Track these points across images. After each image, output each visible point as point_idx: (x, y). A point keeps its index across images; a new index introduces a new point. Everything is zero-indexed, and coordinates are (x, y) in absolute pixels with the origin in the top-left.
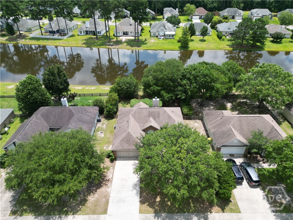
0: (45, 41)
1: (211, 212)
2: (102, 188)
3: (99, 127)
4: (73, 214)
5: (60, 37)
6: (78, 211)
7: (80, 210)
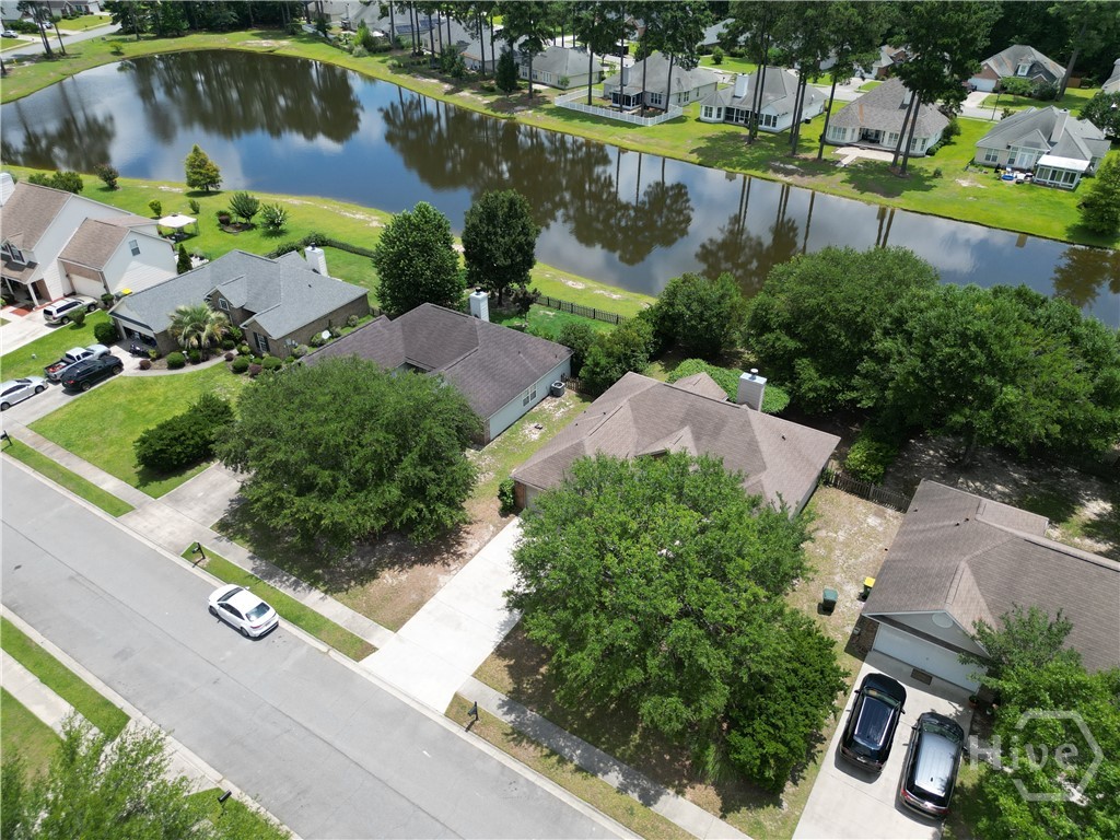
0: (588, 124)
1: (680, 792)
2: (431, 567)
3: (542, 411)
4: (326, 592)
5: (636, 119)
6: (339, 590)
7: (347, 590)
